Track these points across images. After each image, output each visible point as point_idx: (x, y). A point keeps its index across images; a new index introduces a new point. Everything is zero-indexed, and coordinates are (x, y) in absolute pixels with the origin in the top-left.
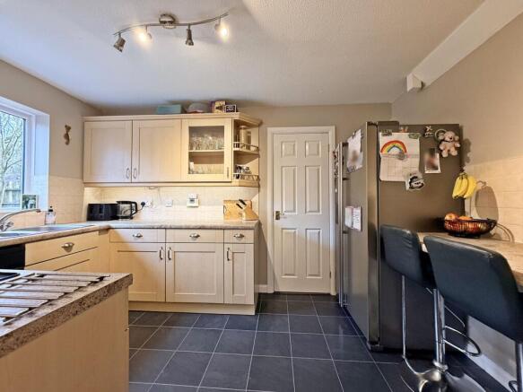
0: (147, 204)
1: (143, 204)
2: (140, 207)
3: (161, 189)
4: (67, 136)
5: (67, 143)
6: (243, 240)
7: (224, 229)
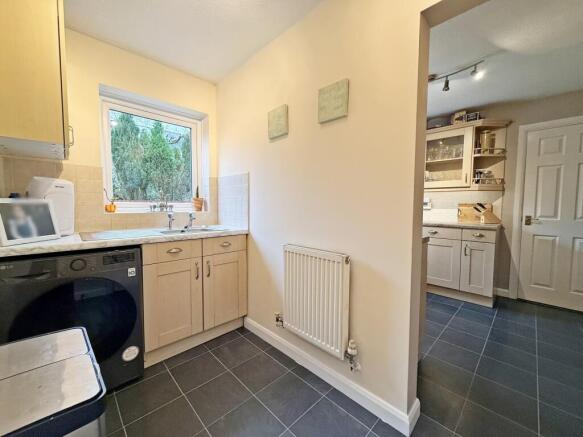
6: (483, 239)
7: (462, 228)
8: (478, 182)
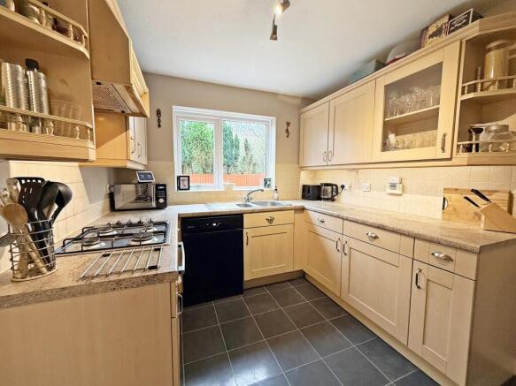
0: (346, 187)
1: (343, 187)
2: (340, 189)
3: (360, 171)
4: (287, 131)
5: (288, 136)
6: (450, 266)
7: (415, 237)
8: (468, 149)
